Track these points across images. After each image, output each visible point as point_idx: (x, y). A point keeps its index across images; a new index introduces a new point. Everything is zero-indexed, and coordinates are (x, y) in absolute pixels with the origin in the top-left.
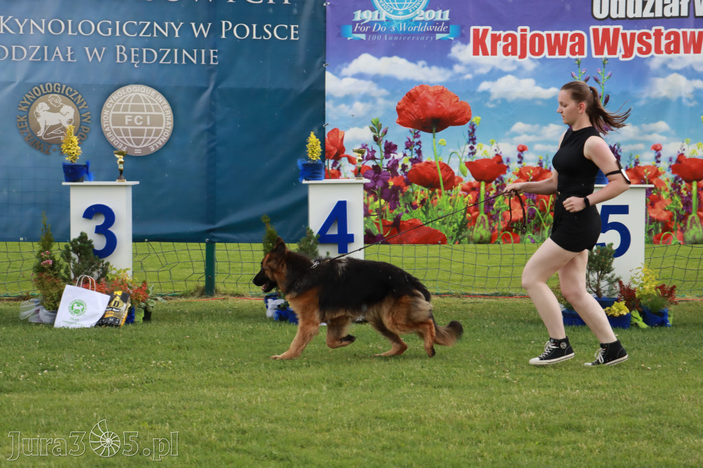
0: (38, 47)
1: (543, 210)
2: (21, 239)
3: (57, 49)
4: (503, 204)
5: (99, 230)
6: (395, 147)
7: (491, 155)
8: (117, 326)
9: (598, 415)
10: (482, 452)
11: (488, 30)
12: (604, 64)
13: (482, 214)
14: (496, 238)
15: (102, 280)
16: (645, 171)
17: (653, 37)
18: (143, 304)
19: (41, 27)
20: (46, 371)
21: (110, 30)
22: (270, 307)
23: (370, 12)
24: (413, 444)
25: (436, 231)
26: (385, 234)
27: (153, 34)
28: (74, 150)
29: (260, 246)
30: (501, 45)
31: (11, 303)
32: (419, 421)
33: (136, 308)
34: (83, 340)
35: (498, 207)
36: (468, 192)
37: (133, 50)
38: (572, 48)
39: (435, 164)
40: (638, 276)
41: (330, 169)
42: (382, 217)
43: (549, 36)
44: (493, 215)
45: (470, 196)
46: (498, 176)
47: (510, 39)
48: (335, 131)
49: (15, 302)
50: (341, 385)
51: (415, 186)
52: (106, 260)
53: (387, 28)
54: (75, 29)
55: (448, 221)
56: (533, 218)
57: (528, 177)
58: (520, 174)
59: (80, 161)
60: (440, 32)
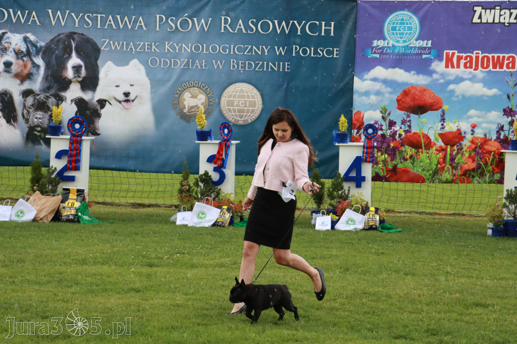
0: (186, 60)
1: (486, 164)
2: (173, 172)
3: (197, 61)
4: (461, 160)
5: (215, 170)
6: (395, 123)
7: (454, 129)
8: (224, 226)
9: (498, 297)
10: (423, 317)
11: (455, 53)
13: (448, 165)
14: (456, 180)
15: (217, 199)
18: (239, 214)
19: (188, 48)
20: (178, 255)
21: (228, 50)
22: (313, 218)
23: (382, 41)
24: (383, 310)
25: (419, 175)
26: (387, 175)
27: (252, 53)
28: (203, 122)
30: (463, 62)
31: (167, 209)
32: (389, 296)
33: (235, 216)
34: (203, 235)
35: (458, 161)
36: (440, 152)
37: (240, 62)
38: (508, 64)
39: (419, 133)
41: (355, 135)
42: (386, 165)
43: (493, 57)
44: (455, 166)
45: (440, 154)
46: (458, 142)
47: (468, 59)
48: (359, 112)
49: (168, 209)
50: (348, 270)
51: (407, 147)
52: (219, 187)
53: (392, 51)
54: (207, 49)
55: (426, 169)
56: (479, 168)
57: (477, 144)
58: (472, 142)
59: (206, 129)
60: (425, 54)
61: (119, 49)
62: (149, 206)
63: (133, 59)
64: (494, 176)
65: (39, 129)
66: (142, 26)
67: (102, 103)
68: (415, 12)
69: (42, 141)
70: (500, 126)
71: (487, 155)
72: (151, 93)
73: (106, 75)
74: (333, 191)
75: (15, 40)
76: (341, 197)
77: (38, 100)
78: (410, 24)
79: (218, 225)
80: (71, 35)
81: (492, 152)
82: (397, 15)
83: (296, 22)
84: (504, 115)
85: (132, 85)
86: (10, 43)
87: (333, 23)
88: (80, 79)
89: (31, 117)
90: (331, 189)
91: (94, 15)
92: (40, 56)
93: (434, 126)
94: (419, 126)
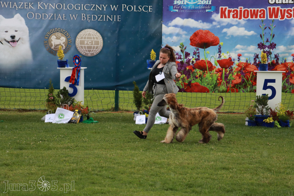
0: (52, 14)
1: (248, 79)
2: (45, 88)
3: (59, 15)
4: (232, 77)
5: (70, 86)
6: (189, 54)
7: (227, 58)
8: (76, 123)
9: (237, 164)
11: (226, 8)
12: (273, 22)
13: (223, 81)
14: (229, 90)
15: (72, 105)
16: (289, 64)
17: (293, 11)
18: (87, 115)
19: (53, 7)
20: (41, 142)
21: (79, 7)
22: (135, 116)
23: (180, 1)
25: (205, 87)
26: (185, 88)
27: (96, 9)
28: (62, 55)
30: (232, 14)
33: (83, 116)
34: (61, 129)
35: (230, 78)
36: (218, 72)
37: (88, 15)
38: (260, 15)
39: (205, 61)
40: (278, 107)
42: (184, 81)
43: (251, 10)
44: (228, 82)
45: (219, 74)
46: (230, 66)
47: (235, 12)
49: (42, 112)
51: (197, 69)
52: (73, 98)
53: (187, 7)
54: (66, 7)
55: (210, 84)
56: (243, 83)
57: (242, 67)
58: (239, 65)
59: (64, 60)
60: (207, 9)
61: (6, 7)
62: (30, 110)
63: (16, 14)
64: (253, 88)
70: (256, 55)
71: (248, 74)
72: (29, 36)
74: (147, 99)
79: (72, 122)
81: (251, 72)
84: (258, 48)
85: (16, 31)
93: (214, 56)
94: (204, 56)
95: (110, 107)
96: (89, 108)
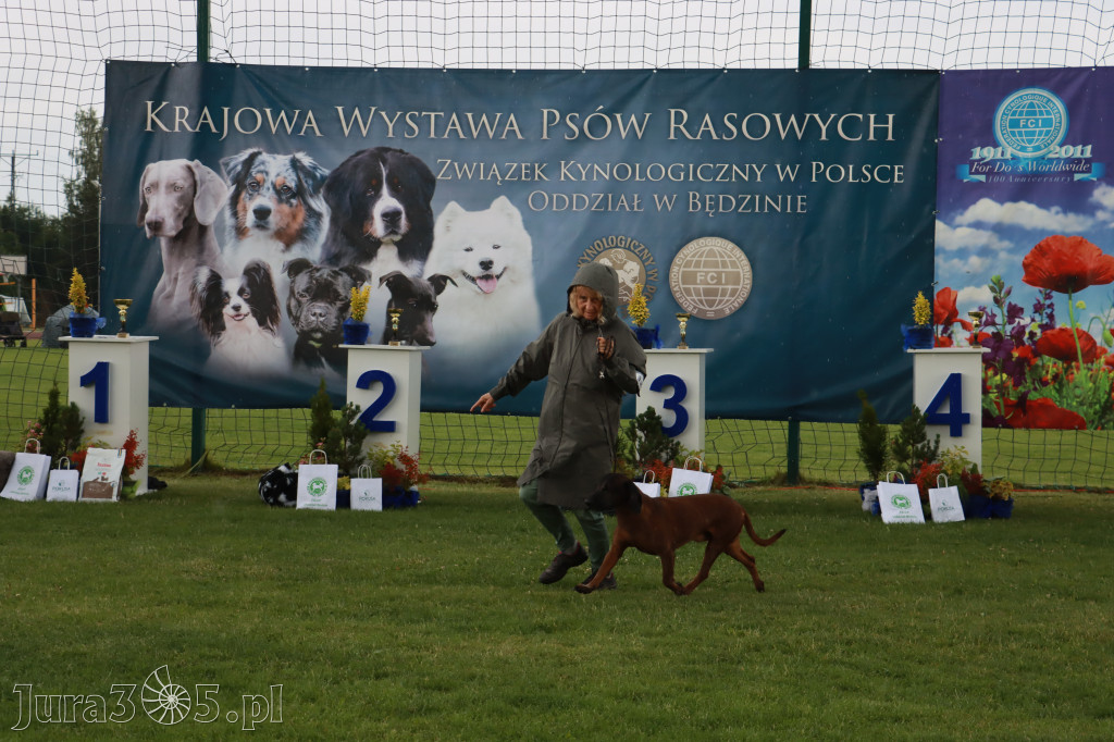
0: (602, 195)
3: (623, 197)
5: (668, 405)
6: (1021, 310)
15: (671, 462)
19: (604, 173)
21: (682, 174)
22: (866, 498)
23: (992, 149)
25: (1072, 413)
26: (1007, 415)
27: (731, 178)
28: (642, 312)
29: (854, 427)
37: (708, 196)
39: (1071, 330)
41: (940, 336)
42: (1003, 395)
48: (946, 291)
51: (1046, 357)
52: (676, 439)
54: (643, 174)
55: (1088, 402)
59: (648, 325)
60: (1079, 172)
61: (470, 177)
65: (319, 335)
66: (514, 131)
67: (439, 282)
68: (1057, 91)
69: (323, 360)
72: (533, 261)
73: (448, 229)
74: (903, 443)
75: (276, 167)
76: (920, 455)
77: (317, 280)
78: (1048, 113)
80: (381, 153)
82: (1021, 97)
83: (816, 116)
85: (496, 247)
86: (267, 173)
87: (891, 116)
88: (397, 238)
89: (304, 313)
90: (901, 441)
91: (424, 113)
92: (321, 196)
93: (1101, 315)
94: (1069, 315)
95: (771, 472)
96: (725, 471)
